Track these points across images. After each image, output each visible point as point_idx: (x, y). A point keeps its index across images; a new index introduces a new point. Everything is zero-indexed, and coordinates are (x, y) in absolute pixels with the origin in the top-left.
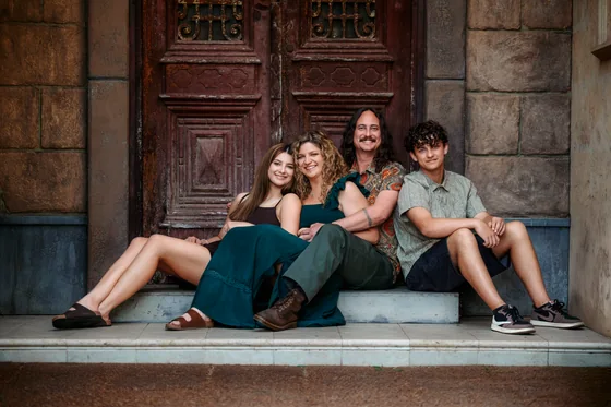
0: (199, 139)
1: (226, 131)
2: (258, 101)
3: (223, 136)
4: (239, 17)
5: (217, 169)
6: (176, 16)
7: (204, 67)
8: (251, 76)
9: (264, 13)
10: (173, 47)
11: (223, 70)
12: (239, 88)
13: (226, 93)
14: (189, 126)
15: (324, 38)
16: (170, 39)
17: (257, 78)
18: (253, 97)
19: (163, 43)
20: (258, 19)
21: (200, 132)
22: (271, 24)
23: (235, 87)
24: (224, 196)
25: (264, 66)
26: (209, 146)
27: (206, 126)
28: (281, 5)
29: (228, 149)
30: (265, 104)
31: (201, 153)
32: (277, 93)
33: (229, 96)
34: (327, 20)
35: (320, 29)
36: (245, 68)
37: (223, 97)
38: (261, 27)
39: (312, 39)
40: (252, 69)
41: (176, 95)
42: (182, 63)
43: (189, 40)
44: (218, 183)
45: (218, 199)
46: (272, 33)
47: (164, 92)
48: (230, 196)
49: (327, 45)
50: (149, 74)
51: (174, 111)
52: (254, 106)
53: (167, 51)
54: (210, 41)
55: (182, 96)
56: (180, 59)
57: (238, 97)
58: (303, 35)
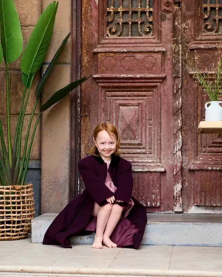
0: (121, 107)
1: (141, 101)
2: (164, 79)
3: (138, 105)
4: (151, 19)
5: (134, 128)
6: (106, 20)
7: (125, 55)
8: (159, 61)
9: (169, 16)
10: (103, 41)
11: (138, 56)
12: (149, 70)
13: (141, 73)
14: (114, 98)
15: (213, 33)
16: (101, 35)
17: (163, 62)
18: (160, 76)
19: (96, 39)
20: (164, 20)
21: (123, 102)
22: (174, 23)
23: (148, 69)
24: (138, 148)
25: (168, 53)
26: (128, 112)
27: (126, 98)
28: (181, 9)
29: (142, 114)
30: (169, 81)
31: (123, 117)
32: (178, 72)
33: (142, 75)
34: (215, 20)
35: (209, 27)
36: (155, 55)
37: (138, 76)
38: (166, 26)
39: (204, 34)
40: (160, 56)
41: (105, 75)
42: (109, 52)
43: (115, 36)
44: (135, 138)
45: (134, 151)
46: (174, 29)
47: (96, 73)
48: (144, 148)
49: (215, 37)
50: (86, 61)
51: (103, 87)
52: (161, 82)
53: (99, 44)
54: (130, 37)
55: (109, 75)
56: (108, 49)
57: (149, 76)
58: (197, 31)
